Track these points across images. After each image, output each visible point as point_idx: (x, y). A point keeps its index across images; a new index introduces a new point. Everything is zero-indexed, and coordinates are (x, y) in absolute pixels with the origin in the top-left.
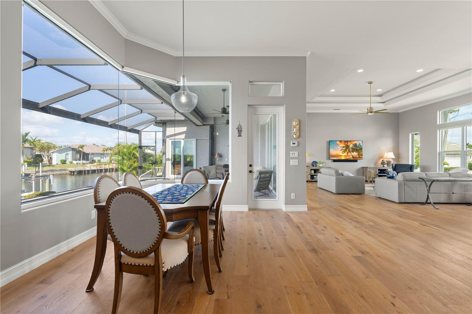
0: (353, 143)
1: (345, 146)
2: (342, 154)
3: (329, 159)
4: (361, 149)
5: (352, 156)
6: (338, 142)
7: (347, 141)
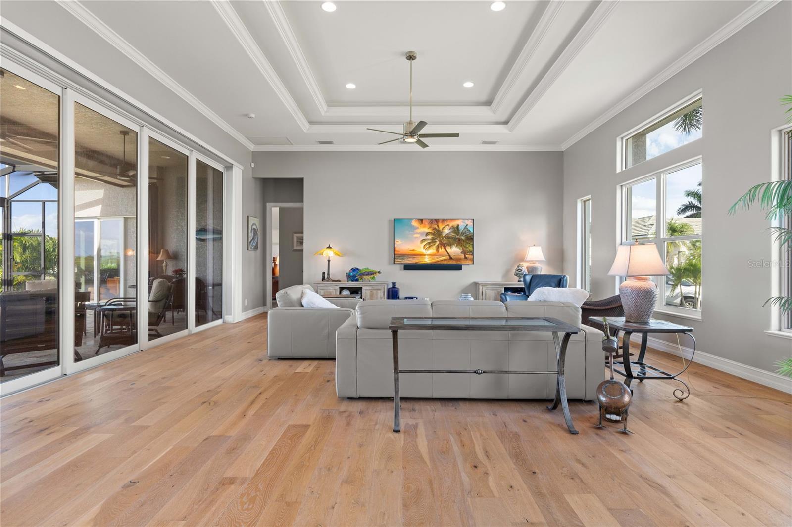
0: (451, 226)
1: (432, 232)
2: (424, 251)
3: (394, 264)
4: (470, 239)
5: (450, 256)
6: (415, 223)
7: (437, 220)
